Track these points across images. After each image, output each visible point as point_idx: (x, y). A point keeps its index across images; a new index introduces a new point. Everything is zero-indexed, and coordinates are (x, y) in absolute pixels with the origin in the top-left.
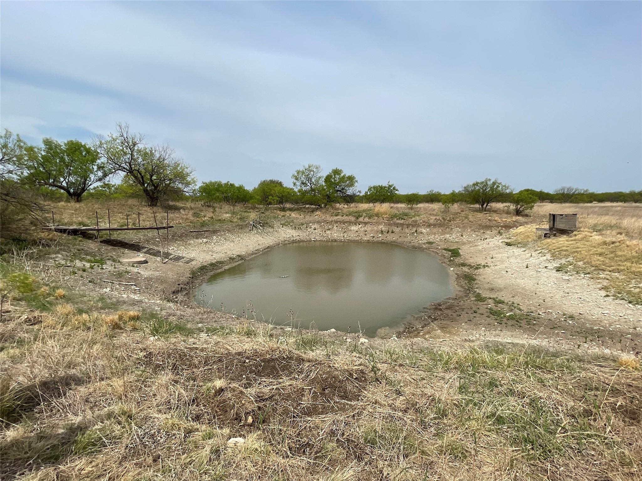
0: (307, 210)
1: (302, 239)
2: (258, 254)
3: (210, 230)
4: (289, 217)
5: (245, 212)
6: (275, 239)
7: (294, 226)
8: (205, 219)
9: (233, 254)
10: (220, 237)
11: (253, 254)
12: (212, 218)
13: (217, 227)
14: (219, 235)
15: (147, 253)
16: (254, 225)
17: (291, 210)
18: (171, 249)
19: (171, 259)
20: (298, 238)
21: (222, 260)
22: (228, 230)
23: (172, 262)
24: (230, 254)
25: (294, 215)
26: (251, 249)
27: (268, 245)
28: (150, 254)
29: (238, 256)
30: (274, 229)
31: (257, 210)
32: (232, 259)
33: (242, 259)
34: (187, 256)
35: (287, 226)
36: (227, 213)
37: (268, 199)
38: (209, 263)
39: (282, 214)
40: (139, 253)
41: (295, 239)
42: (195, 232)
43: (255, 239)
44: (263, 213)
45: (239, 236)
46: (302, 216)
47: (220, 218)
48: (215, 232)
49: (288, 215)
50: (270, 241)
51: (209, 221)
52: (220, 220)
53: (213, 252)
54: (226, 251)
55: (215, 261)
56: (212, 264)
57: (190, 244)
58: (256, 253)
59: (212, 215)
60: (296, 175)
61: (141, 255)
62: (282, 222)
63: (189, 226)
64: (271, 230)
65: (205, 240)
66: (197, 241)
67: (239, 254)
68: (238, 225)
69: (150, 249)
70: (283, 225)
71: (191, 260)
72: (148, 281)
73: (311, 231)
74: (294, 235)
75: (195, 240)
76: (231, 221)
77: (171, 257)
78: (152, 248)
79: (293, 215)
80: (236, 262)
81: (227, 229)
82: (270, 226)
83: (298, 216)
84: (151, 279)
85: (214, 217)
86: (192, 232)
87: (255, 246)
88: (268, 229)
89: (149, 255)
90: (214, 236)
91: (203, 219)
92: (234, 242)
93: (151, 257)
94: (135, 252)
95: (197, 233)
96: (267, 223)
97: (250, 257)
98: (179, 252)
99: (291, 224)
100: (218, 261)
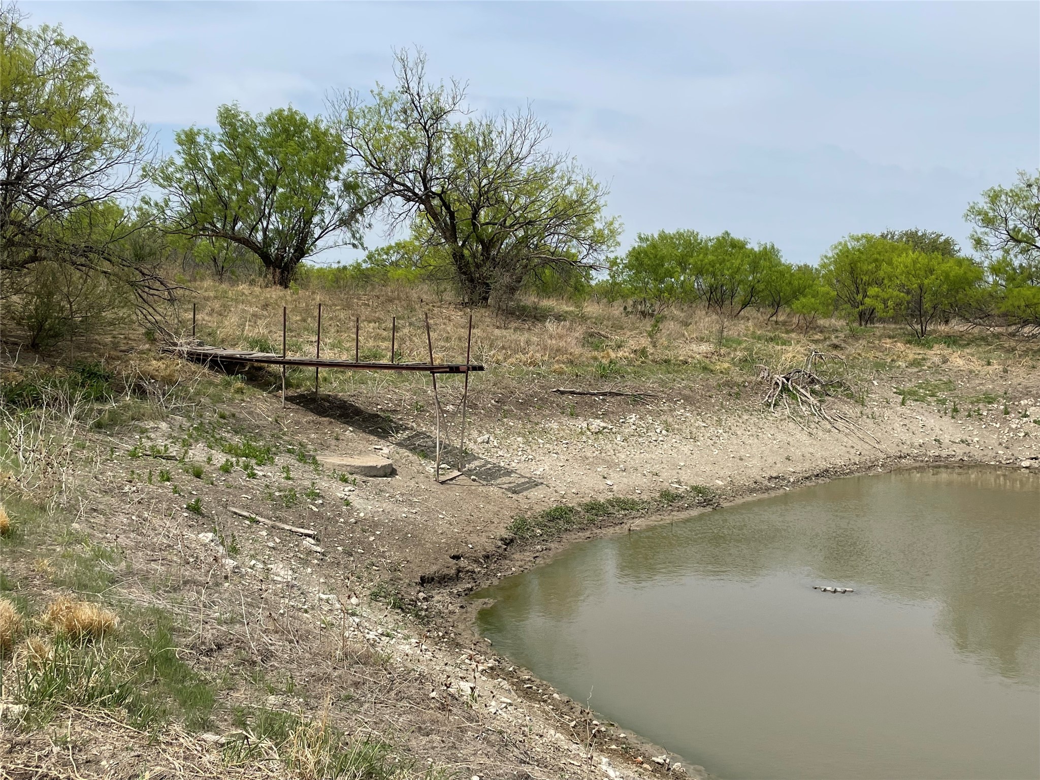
0: (1021, 347)
1: (977, 454)
2: (773, 494)
3: (622, 391)
4: (936, 369)
5: (772, 339)
6: (859, 446)
7: (950, 405)
8: (620, 354)
9: (679, 483)
10: (650, 419)
11: (752, 491)
12: (643, 352)
13: (650, 384)
14: (649, 412)
15: (406, 447)
16: (785, 389)
17: (952, 340)
18: (479, 440)
19: (469, 473)
20: (960, 451)
21: (636, 497)
22: (687, 398)
23: (469, 482)
24: (668, 479)
25: (961, 362)
26: (755, 473)
27: (823, 465)
28: (413, 450)
29: (695, 489)
30: (867, 411)
31: (817, 337)
32: (669, 498)
33: (707, 502)
34: (523, 469)
35: (922, 399)
36: (701, 340)
37: (865, 296)
38: (587, 500)
39: (911, 357)
40: (382, 442)
41: (944, 453)
42: (572, 393)
43: (780, 436)
44: (836, 347)
45: (719, 421)
46: (996, 367)
47: (670, 354)
48: (638, 400)
49: (936, 359)
50: (838, 450)
51: (630, 363)
52: (667, 361)
53: (610, 465)
54: (657, 467)
55: (610, 496)
56: (594, 508)
57: (545, 431)
58: (768, 489)
59: (645, 342)
60: (986, 207)
61: (386, 451)
62: (908, 386)
63: (561, 373)
64: (851, 410)
65: (597, 424)
66: (572, 422)
67: (700, 482)
68: (727, 384)
69: (418, 435)
70: (906, 396)
71: (533, 484)
72: (364, 531)
73: (1026, 428)
74: (946, 439)
75: (564, 419)
76: (705, 369)
77: (472, 465)
78: (422, 433)
79: (958, 360)
80: (680, 509)
81: (687, 392)
82: (851, 396)
83: (976, 365)
84: (376, 525)
85: (650, 350)
86: (563, 393)
87: (770, 461)
88: (839, 405)
89: (407, 453)
90: (630, 412)
91: (613, 355)
92: (695, 440)
93: (413, 457)
94: (372, 438)
95: (577, 398)
96: (840, 385)
97: (739, 501)
98: (500, 453)
99: (941, 395)
100: (618, 501)
